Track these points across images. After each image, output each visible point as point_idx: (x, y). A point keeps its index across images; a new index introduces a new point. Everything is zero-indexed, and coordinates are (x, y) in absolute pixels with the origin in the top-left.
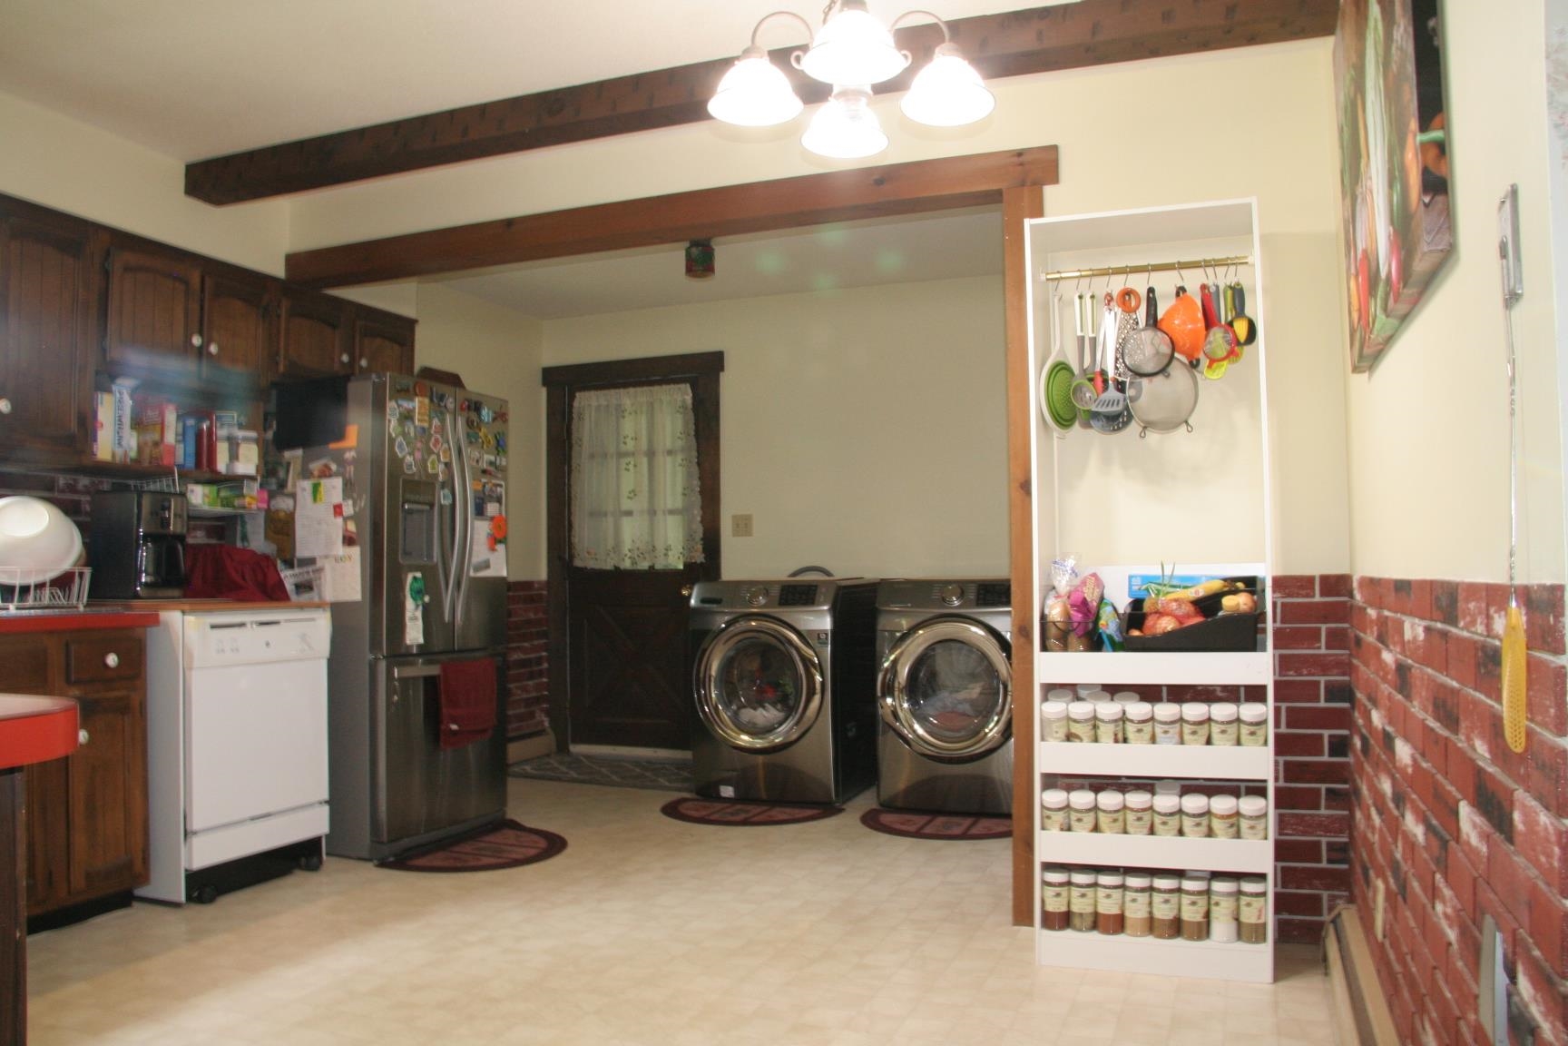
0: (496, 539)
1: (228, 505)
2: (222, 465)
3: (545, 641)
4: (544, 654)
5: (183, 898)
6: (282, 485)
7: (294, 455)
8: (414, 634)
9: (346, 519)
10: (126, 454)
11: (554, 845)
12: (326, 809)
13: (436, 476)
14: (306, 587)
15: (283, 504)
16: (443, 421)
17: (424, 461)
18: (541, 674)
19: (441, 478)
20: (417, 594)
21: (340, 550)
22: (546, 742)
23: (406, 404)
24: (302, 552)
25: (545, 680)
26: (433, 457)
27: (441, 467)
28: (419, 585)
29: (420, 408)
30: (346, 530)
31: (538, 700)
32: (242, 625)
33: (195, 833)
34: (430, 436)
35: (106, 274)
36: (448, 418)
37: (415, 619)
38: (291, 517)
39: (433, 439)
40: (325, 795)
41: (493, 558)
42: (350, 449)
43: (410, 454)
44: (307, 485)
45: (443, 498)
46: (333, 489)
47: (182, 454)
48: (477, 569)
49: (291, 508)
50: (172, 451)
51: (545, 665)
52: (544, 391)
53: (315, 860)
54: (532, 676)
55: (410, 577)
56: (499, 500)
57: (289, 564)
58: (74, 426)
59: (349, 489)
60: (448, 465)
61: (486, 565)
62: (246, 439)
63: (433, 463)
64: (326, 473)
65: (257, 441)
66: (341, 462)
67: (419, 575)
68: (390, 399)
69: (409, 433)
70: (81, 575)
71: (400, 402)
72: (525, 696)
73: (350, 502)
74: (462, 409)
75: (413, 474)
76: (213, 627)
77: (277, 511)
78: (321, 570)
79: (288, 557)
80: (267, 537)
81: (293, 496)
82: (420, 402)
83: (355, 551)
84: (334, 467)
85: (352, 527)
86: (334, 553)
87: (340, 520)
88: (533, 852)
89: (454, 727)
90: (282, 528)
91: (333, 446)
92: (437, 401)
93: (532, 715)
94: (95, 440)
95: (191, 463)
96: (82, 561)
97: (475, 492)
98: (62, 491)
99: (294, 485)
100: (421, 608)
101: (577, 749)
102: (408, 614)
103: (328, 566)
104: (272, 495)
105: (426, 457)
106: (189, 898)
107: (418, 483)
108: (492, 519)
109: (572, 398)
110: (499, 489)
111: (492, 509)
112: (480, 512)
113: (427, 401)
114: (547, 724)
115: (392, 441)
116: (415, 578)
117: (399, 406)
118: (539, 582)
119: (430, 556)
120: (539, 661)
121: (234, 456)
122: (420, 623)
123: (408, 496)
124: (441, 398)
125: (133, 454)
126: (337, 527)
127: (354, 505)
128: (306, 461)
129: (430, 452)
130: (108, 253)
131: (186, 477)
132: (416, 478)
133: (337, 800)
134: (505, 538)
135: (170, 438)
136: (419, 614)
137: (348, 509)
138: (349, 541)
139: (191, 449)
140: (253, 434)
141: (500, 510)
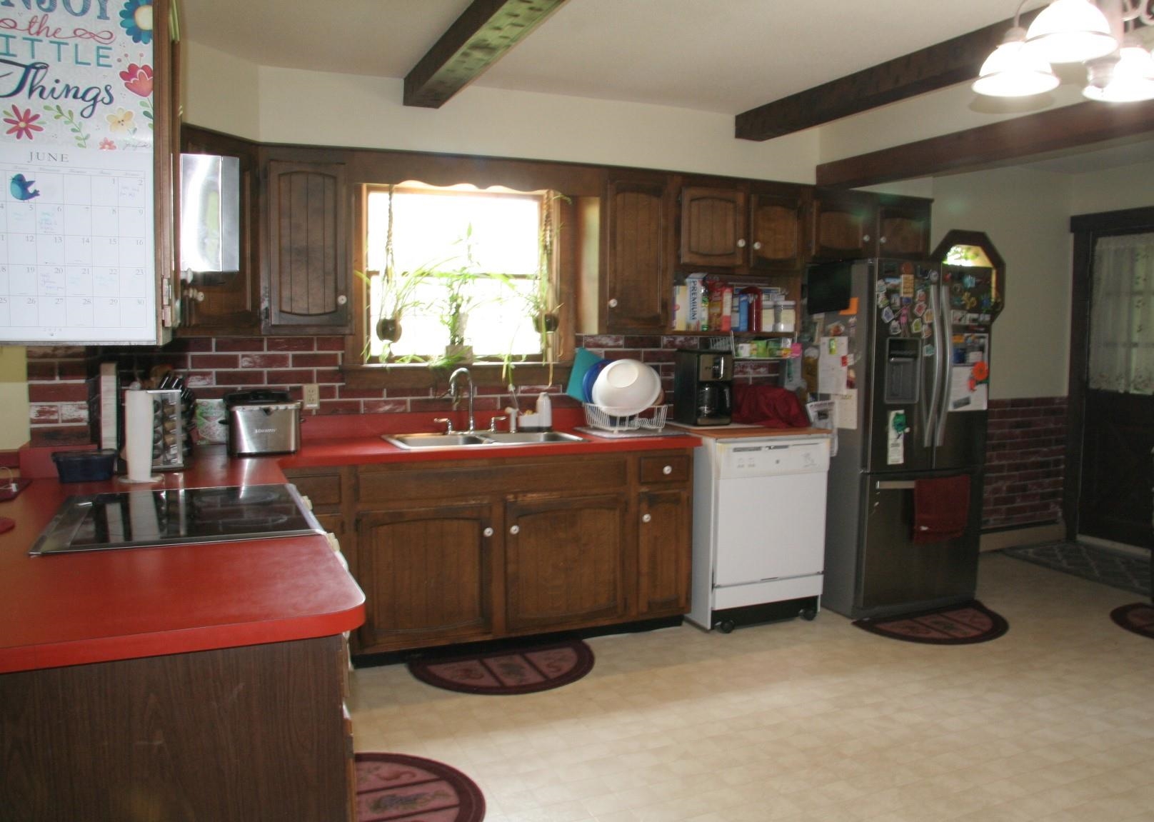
0: (974, 382)
1: (771, 355)
2: (767, 327)
3: (1063, 446)
4: (1062, 457)
5: (709, 627)
6: (812, 339)
7: (819, 317)
8: (896, 456)
9: (850, 368)
10: (698, 324)
11: (997, 627)
12: (821, 578)
13: (919, 335)
14: (823, 415)
15: (811, 353)
16: (927, 293)
17: (909, 324)
18: (1058, 474)
19: (924, 337)
20: (898, 426)
21: (845, 391)
22: (1058, 530)
23: (893, 282)
24: (822, 390)
25: (1061, 478)
26: (917, 320)
27: (924, 328)
28: (900, 420)
29: (905, 283)
30: (848, 377)
31: (1054, 495)
32: (758, 449)
33: (719, 587)
34: (914, 304)
35: (679, 205)
36: (932, 289)
37: (896, 445)
38: (816, 361)
39: (917, 305)
40: (821, 569)
41: (973, 396)
42: (851, 316)
43: (896, 319)
44: (825, 340)
45: (925, 351)
46: (841, 345)
47: (739, 321)
48: (957, 405)
49: (817, 355)
50: (729, 319)
51: (1062, 467)
52: (1071, 237)
53: (811, 612)
54: (1048, 475)
55: (892, 414)
56: (982, 349)
57: (815, 397)
58: (659, 310)
59: (851, 344)
60: (931, 325)
61: (967, 402)
62: (787, 307)
63: (916, 325)
64: (837, 333)
65: (795, 307)
66: (847, 326)
67: (901, 412)
68: (879, 279)
69: (894, 303)
70: (659, 410)
71: (887, 280)
72: (1040, 491)
73: (852, 355)
74: (945, 280)
75: (898, 335)
76: (736, 450)
77: (809, 358)
78: (832, 404)
79: (814, 392)
80: (802, 377)
81: (817, 347)
82: (906, 279)
83: (854, 392)
84: (842, 328)
85: (852, 374)
86: (841, 393)
87: (845, 369)
88: (974, 633)
89: (924, 528)
90: (810, 370)
91: (842, 313)
92: (921, 278)
93: (1046, 507)
94: (674, 318)
95: (744, 327)
96: (660, 401)
97: (955, 346)
98: (666, 347)
99: (819, 340)
100: (902, 437)
101: (1083, 539)
102: (890, 442)
103: (836, 401)
104: (804, 347)
105: (910, 320)
106: (713, 627)
107: (901, 342)
108: (974, 364)
109: (1094, 243)
110: (982, 341)
111: (973, 357)
112: (961, 358)
113: (911, 277)
114: (1060, 514)
115: (880, 311)
116: (897, 415)
117: (886, 283)
118: (1061, 398)
119: (913, 398)
120: (1057, 463)
121: (777, 320)
122: (901, 448)
123: (892, 353)
124: (925, 273)
125: (704, 323)
126: (843, 374)
127: (855, 358)
128: (827, 322)
129: (915, 317)
130: (680, 192)
131: (739, 338)
132: (901, 337)
133: (830, 572)
134: (988, 378)
135: (727, 311)
136: (901, 441)
137: (851, 362)
138: (850, 384)
139: (744, 317)
140: (792, 303)
141: (983, 357)
